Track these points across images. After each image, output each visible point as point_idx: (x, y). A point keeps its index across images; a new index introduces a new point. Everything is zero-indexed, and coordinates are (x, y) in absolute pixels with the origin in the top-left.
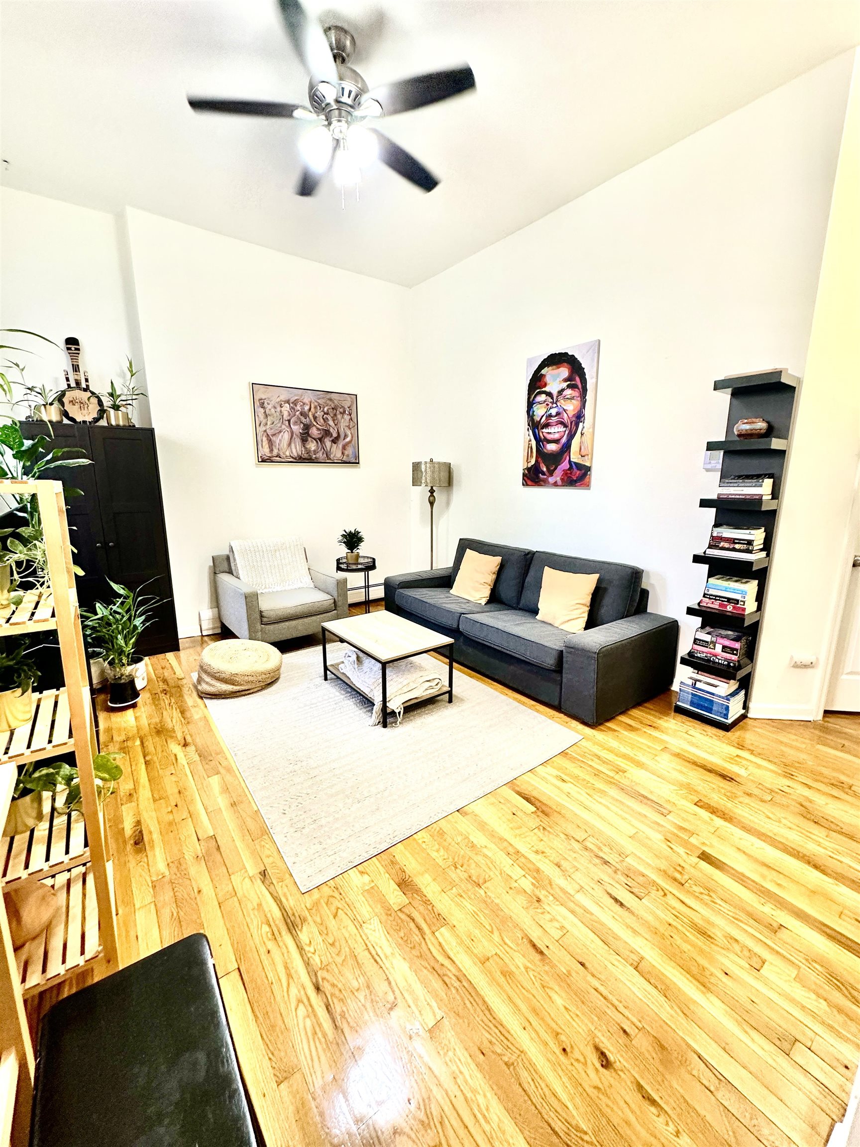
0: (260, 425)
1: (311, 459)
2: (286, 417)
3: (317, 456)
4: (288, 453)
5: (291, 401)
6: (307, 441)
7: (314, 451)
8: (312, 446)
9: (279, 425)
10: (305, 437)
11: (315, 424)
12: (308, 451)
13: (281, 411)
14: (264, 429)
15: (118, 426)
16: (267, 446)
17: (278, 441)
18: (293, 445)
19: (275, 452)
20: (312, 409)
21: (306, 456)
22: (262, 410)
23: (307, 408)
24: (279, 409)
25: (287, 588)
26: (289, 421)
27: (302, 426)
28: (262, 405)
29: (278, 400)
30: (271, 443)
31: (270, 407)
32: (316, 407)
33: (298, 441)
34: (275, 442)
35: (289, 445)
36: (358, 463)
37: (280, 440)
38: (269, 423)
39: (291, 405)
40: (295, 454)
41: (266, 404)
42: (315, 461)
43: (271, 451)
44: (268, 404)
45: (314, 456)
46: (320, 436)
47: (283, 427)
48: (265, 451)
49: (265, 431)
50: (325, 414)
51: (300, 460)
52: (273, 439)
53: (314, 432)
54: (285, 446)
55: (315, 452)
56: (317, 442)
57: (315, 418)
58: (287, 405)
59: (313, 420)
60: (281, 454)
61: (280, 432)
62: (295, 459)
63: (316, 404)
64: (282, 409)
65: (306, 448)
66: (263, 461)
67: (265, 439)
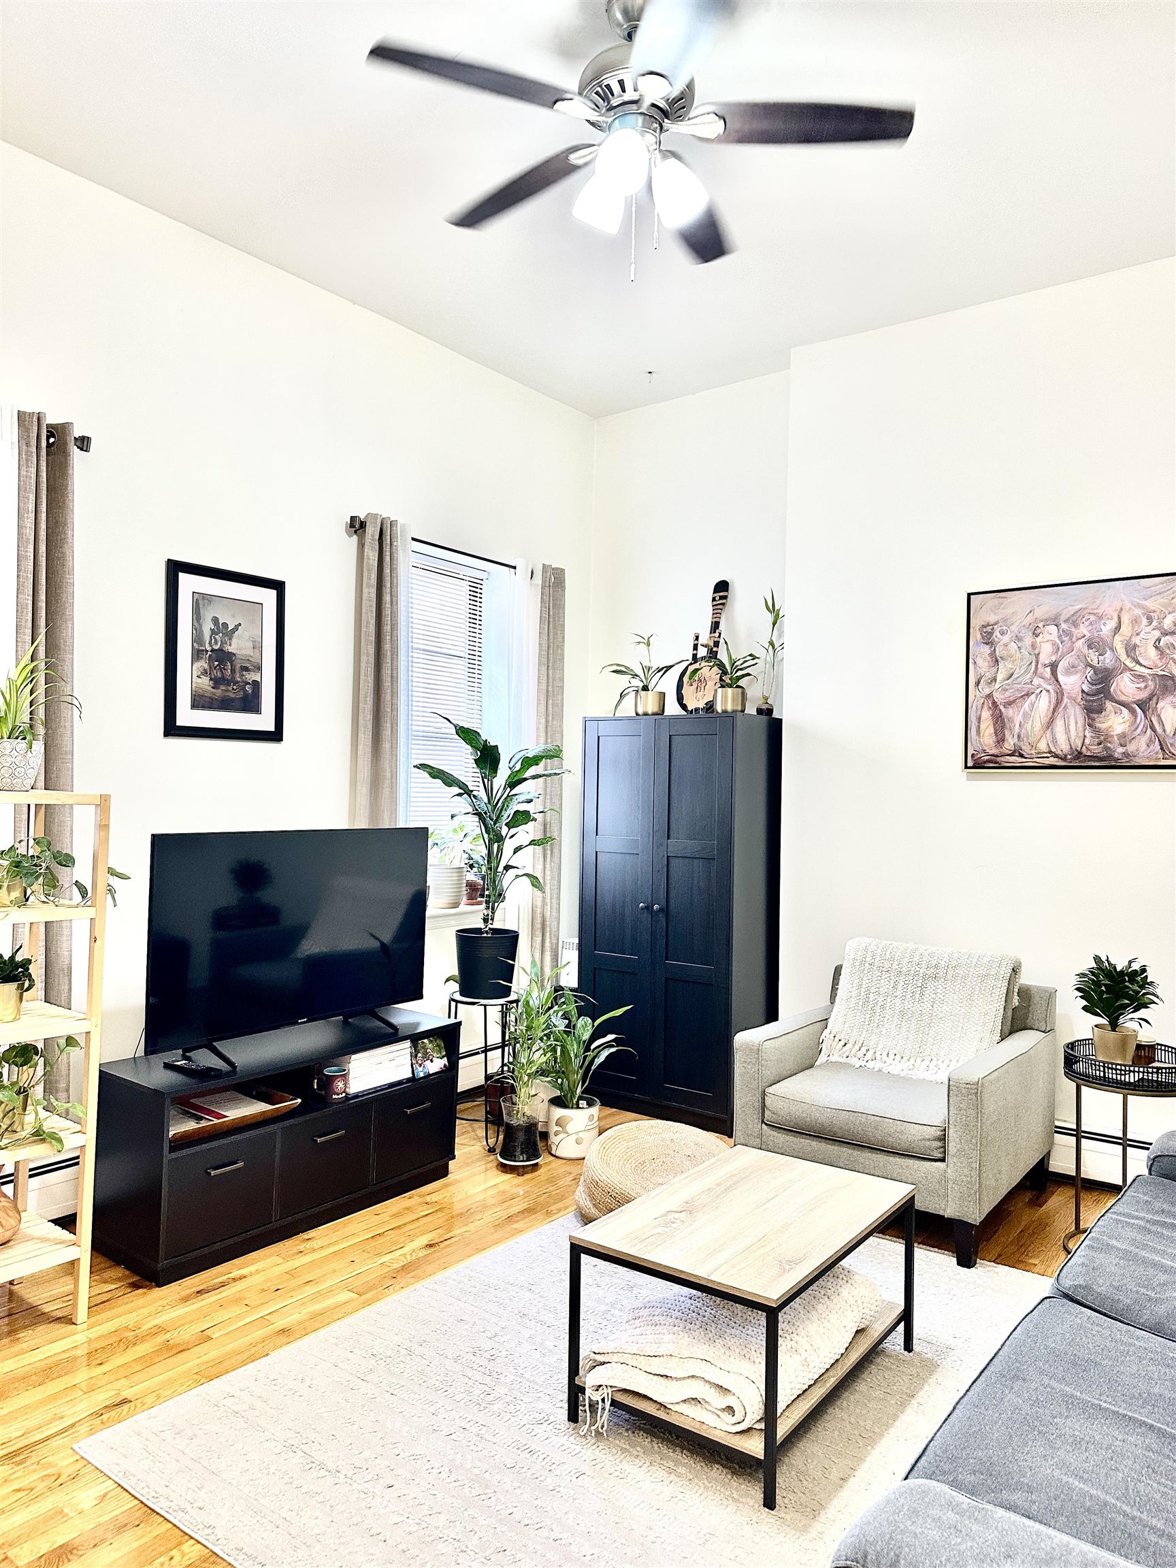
0: (978, 683)
1: (1110, 757)
2: (1046, 656)
3: (1131, 748)
4: (1043, 746)
5: (1063, 618)
6: (1100, 710)
7: (1123, 736)
8: (1116, 722)
9: (1027, 678)
10: (1093, 706)
11: (1130, 664)
12: (1103, 738)
13: (1033, 646)
14: (987, 691)
16: (992, 730)
17: (1018, 719)
18: (1059, 725)
19: (1010, 743)
20: (1126, 629)
21: (1097, 750)
22: (986, 650)
23: (1107, 628)
24: (1028, 640)
26: (1054, 666)
27: (1090, 673)
28: (988, 640)
29: (1030, 618)
30: (1000, 722)
31: (1005, 639)
32: (1135, 621)
33: (1075, 716)
34: (1011, 720)
35: (1050, 723)
37: (1026, 716)
38: (1000, 677)
39: (1064, 626)
40: (1063, 747)
41: (997, 633)
42: (1124, 762)
43: (1000, 740)
44: (1002, 633)
45: (1121, 750)
46: (1143, 695)
47: (1036, 681)
48: (986, 740)
49: (989, 696)
50: (1165, 634)
51: (1078, 761)
52: (1008, 712)
53: (1125, 687)
54: (1038, 726)
55: (1124, 739)
56: (1133, 712)
57: (1131, 649)
58: (1053, 629)
59: (1123, 657)
60: (1026, 750)
61: (1028, 695)
62: (1064, 759)
63: (1138, 612)
64: (1038, 639)
65: (1097, 731)
66: (978, 765)
67: (986, 714)
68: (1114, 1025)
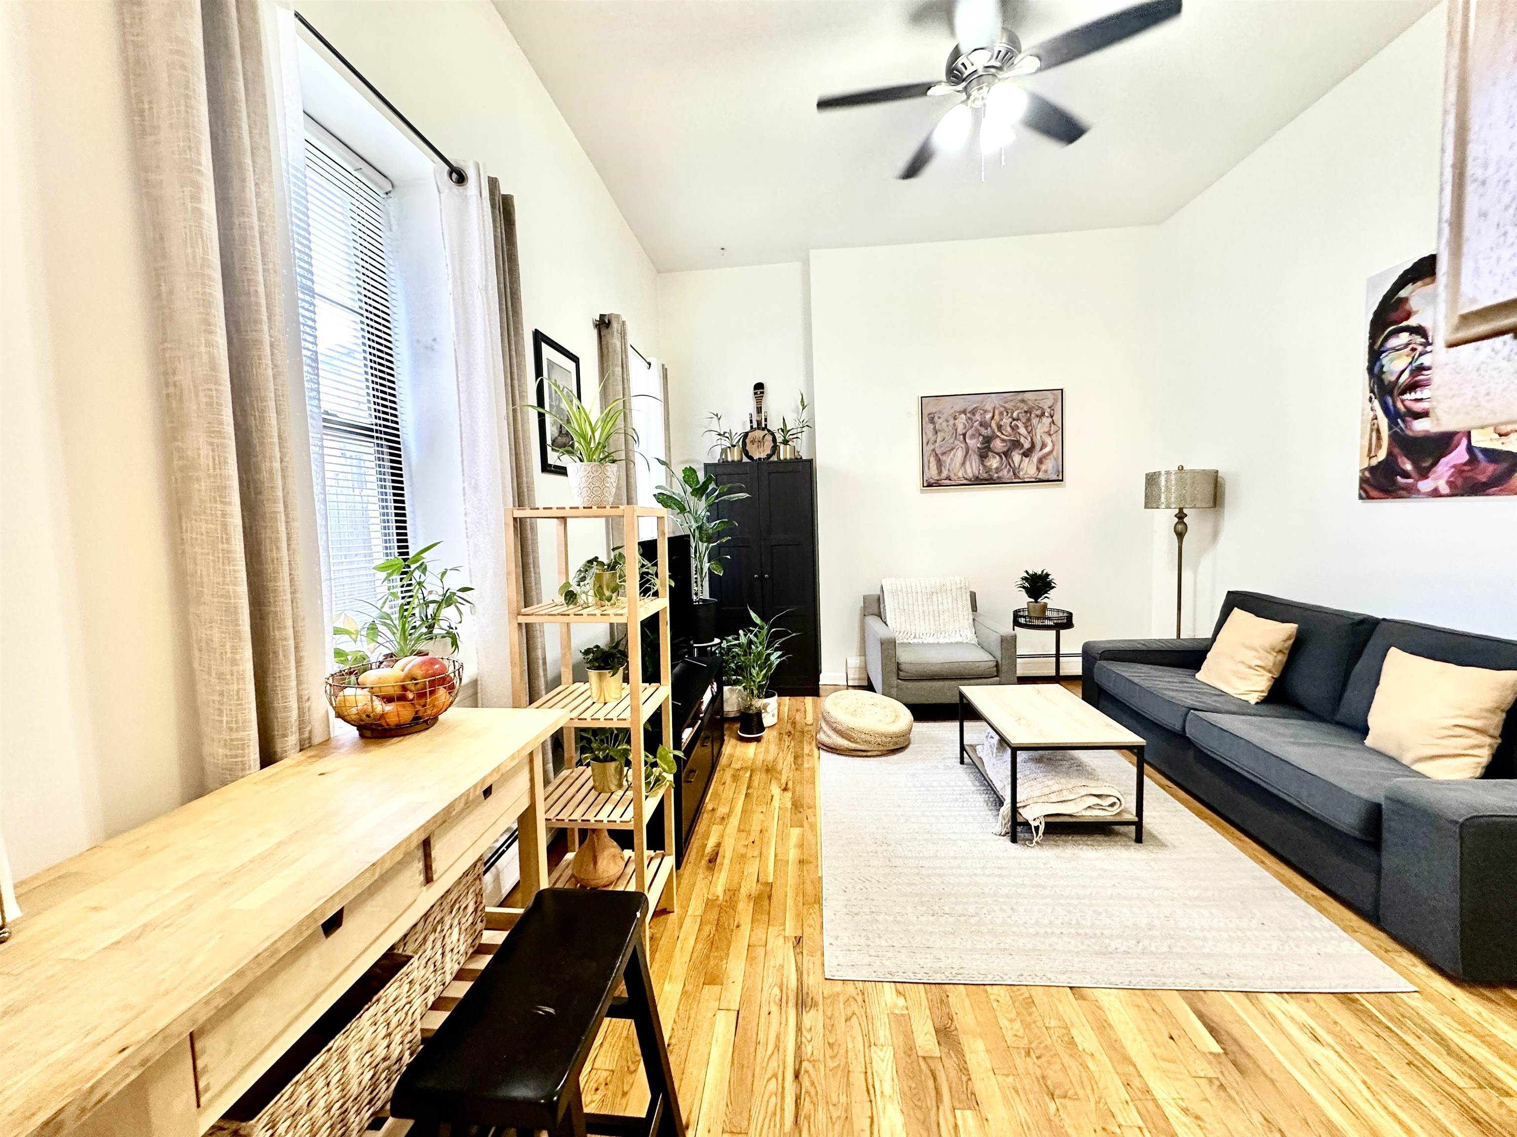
0: (928, 443)
1: (992, 479)
2: (960, 430)
3: (1001, 474)
4: (960, 474)
5: (968, 411)
6: (986, 456)
7: (997, 468)
8: (994, 462)
9: (951, 441)
10: (984, 453)
11: (999, 434)
12: (988, 470)
13: (954, 425)
14: (932, 447)
15: (785, 459)
16: (935, 467)
17: (948, 461)
18: (968, 464)
19: (945, 474)
20: (997, 417)
21: (985, 476)
22: (932, 426)
23: (988, 416)
24: (952, 422)
25: (942, 641)
26: (964, 435)
27: (981, 438)
28: (932, 421)
29: (952, 411)
30: (940, 464)
31: (940, 421)
32: (1001, 414)
33: (975, 459)
34: (945, 462)
35: (963, 464)
36: (1062, 480)
37: (952, 459)
38: (938, 440)
39: (968, 415)
40: (970, 475)
41: (936, 418)
42: (998, 481)
43: (940, 472)
44: (939, 418)
45: (996, 475)
46: (1005, 449)
47: (957, 442)
48: (933, 473)
49: (934, 450)
50: (1014, 420)
51: (977, 481)
52: (943, 458)
53: (998, 445)
54: (958, 465)
55: (998, 470)
56: (1001, 457)
57: (1000, 427)
58: (963, 416)
59: (996, 430)
60: (952, 476)
61: (953, 449)
62: (970, 480)
63: (1002, 409)
64: (956, 422)
65: (984, 466)
66: (930, 485)
67: (932, 459)
68: (1036, 602)
